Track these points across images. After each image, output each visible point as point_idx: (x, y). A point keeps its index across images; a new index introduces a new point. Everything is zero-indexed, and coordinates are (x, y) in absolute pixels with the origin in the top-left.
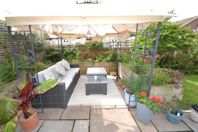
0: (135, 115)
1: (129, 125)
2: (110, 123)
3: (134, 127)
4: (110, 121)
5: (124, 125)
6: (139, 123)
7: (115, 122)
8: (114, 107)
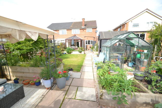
0: (57, 89)
1: (61, 94)
2: (53, 103)
3: (63, 93)
4: (52, 103)
5: (59, 96)
6: (62, 90)
7: (55, 100)
8: (43, 96)
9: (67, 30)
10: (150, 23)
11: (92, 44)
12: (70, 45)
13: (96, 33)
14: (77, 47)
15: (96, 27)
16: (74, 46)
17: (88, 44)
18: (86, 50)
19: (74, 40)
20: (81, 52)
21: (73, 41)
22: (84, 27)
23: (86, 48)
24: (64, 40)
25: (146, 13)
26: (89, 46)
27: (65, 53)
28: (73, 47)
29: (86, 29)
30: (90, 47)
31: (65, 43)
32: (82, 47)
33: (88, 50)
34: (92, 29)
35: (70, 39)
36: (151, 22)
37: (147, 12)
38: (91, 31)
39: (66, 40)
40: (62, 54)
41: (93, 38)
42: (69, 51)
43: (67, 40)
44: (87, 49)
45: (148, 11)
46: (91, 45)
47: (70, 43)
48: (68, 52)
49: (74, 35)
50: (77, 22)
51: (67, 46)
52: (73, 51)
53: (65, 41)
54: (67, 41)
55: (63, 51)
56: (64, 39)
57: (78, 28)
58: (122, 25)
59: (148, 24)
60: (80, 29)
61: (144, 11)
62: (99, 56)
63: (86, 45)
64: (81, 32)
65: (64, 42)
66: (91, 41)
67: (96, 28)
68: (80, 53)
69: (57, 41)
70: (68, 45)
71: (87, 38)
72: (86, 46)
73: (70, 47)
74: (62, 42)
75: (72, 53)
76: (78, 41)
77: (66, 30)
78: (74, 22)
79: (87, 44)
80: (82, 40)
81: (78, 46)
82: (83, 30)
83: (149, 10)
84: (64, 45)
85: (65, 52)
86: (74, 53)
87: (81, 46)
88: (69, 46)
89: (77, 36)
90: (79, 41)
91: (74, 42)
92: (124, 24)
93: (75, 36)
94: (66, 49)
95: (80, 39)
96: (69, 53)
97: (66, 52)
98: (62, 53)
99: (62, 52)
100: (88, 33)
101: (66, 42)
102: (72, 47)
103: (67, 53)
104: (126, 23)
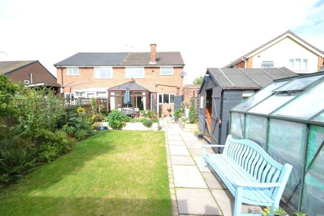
9: (113, 68)
10: (295, 60)
11: (173, 104)
12: (119, 105)
13: (182, 77)
14: (137, 109)
15: (183, 65)
16: (130, 106)
17: (164, 103)
18: (160, 116)
19: (131, 92)
20: (149, 125)
21: (127, 93)
22: (154, 63)
23: (160, 112)
24: (105, 93)
25: (287, 39)
26: (166, 106)
27: (106, 128)
28: (127, 109)
29: (159, 67)
30: (170, 111)
31: (107, 98)
32: (150, 109)
33: (165, 116)
34: (174, 67)
35: (120, 89)
36: (297, 59)
37: (288, 37)
38: (170, 72)
39: (110, 91)
40: (95, 131)
41: (175, 89)
42: (116, 121)
43: (113, 91)
44: (163, 115)
45: (290, 35)
46: (171, 105)
47: (121, 99)
48: (115, 124)
49: (131, 80)
50: (138, 54)
51: (113, 107)
52: (128, 121)
53: (107, 93)
54: (112, 94)
55: (100, 120)
56: (105, 90)
57: (141, 64)
58: (237, 64)
59: (291, 64)
60: (145, 67)
61: (284, 34)
62: (225, 151)
63: (160, 104)
64: (147, 74)
65: (106, 96)
66: (171, 95)
67: (182, 67)
68: (146, 129)
69: (86, 94)
70: (116, 104)
71: (162, 89)
72: (160, 107)
73: (120, 110)
74: (101, 96)
75: (124, 128)
76: (139, 95)
77: (110, 68)
78: (131, 53)
79: (162, 103)
80: (150, 93)
81: (141, 108)
82: (152, 70)
83: (292, 34)
84: (105, 104)
85: (105, 124)
86: (129, 126)
87: (149, 107)
88: (116, 108)
89: (137, 82)
90: (144, 94)
91: (130, 97)
92: (243, 62)
93: (133, 82)
94: (107, 115)
95: (147, 91)
96: (117, 127)
97: (107, 123)
98: (95, 128)
99: (96, 124)
100: (165, 77)
101: (110, 96)
102: (125, 109)
103: (110, 128)
104: (247, 59)
